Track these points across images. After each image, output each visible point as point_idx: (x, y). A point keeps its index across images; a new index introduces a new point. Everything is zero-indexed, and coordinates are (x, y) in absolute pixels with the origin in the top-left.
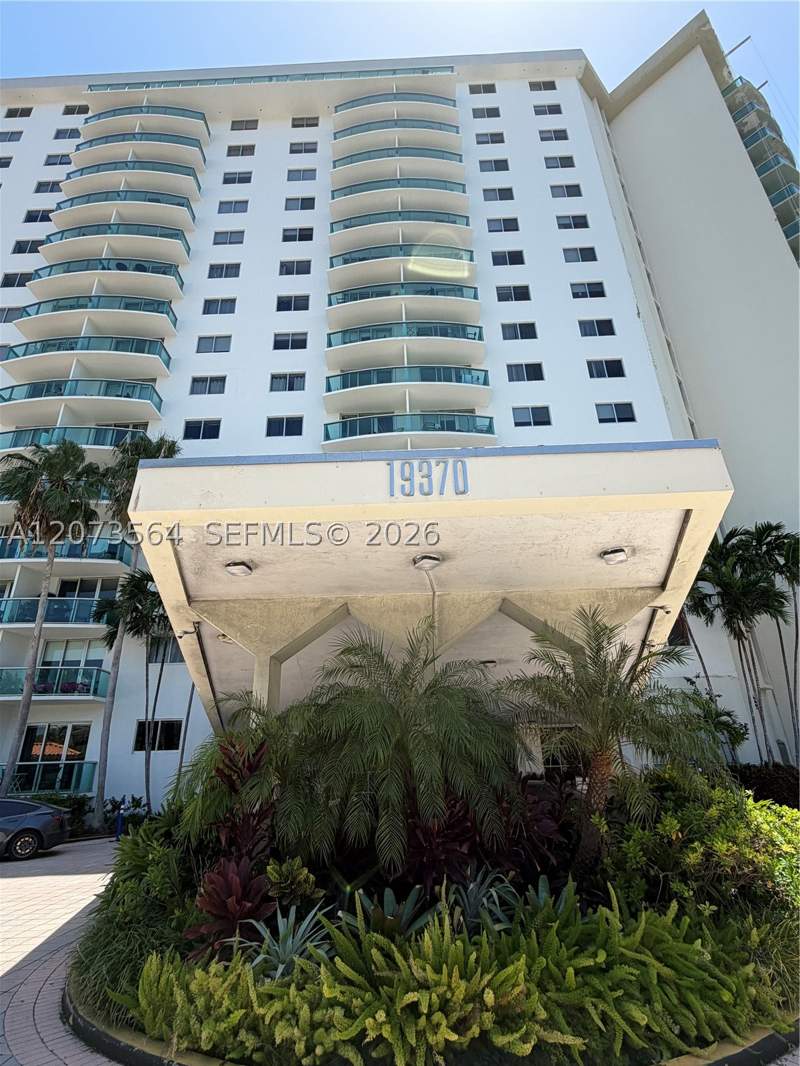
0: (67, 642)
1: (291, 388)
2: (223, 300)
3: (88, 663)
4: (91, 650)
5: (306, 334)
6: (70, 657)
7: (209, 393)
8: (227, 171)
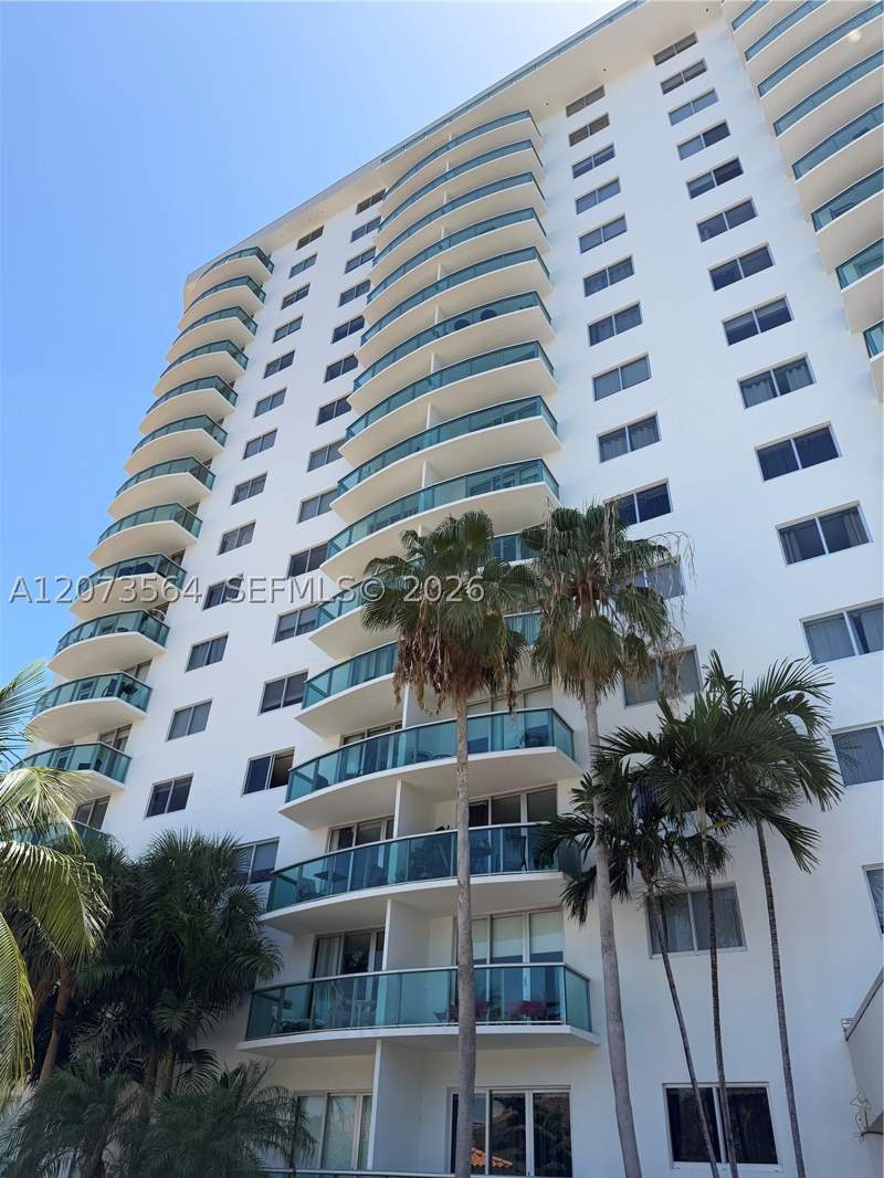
0: (492, 919)
1: (785, 390)
2: (617, 316)
3: (534, 958)
4: (535, 939)
5: (783, 300)
6: (503, 950)
7: (633, 450)
8: (575, 162)
